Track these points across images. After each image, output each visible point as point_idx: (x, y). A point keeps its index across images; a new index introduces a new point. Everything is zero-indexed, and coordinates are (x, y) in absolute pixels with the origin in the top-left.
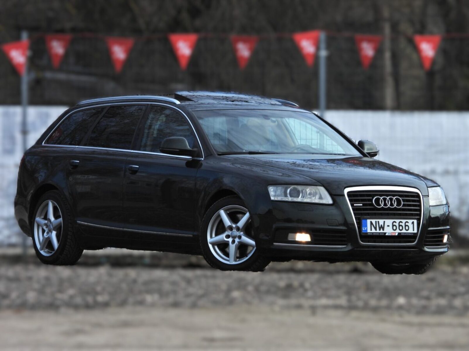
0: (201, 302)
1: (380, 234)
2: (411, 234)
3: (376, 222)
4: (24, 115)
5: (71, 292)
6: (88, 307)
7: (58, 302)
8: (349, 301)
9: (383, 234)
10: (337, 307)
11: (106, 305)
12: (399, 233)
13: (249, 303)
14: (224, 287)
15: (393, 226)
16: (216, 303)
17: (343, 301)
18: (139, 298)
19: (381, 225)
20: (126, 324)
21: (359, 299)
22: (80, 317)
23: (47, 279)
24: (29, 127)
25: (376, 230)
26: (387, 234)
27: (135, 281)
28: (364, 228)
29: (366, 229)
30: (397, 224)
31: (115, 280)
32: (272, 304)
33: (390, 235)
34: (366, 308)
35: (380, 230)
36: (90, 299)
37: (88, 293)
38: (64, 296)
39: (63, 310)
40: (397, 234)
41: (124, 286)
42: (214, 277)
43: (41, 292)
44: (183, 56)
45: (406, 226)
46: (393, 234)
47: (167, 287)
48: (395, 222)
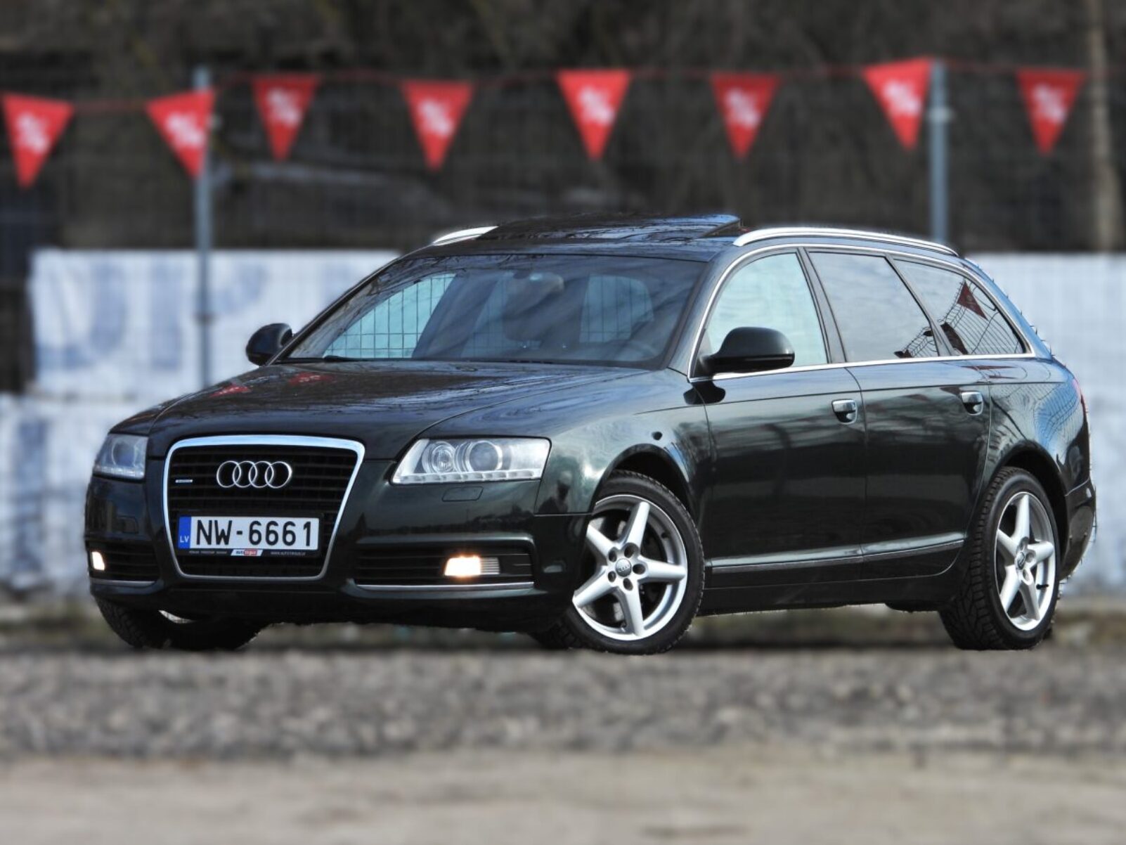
0: (641, 738)
1: (218, 553)
2: (299, 554)
3: (210, 522)
4: (204, 274)
5: (322, 714)
6: (362, 752)
7: (289, 741)
8: (1008, 730)
9: (225, 553)
10: (977, 747)
11: (407, 747)
12: (265, 551)
13: (760, 739)
14: (699, 698)
15: (252, 532)
16: (678, 739)
17: (992, 731)
18: (490, 728)
19: (223, 531)
20: (456, 795)
21: (1032, 725)
22: (344, 776)
23: (263, 682)
24: (217, 305)
25: (209, 541)
26: (234, 554)
27: (479, 686)
28: (183, 539)
29: (187, 540)
30: (262, 529)
31: (429, 683)
32: (817, 740)
33: (243, 555)
34: (1049, 747)
35: (218, 542)
36: (368, 733)
37: (362, 717)
38: (305, 726)
39: (302, 760)
40: (259, 553)
41: (453, 698)
42: (674, 673)
43: (248, 714)
44: (594, 125)
45: (286, 532)
46: (251, 554)
47: (558, 699)
48: (258, 523)
